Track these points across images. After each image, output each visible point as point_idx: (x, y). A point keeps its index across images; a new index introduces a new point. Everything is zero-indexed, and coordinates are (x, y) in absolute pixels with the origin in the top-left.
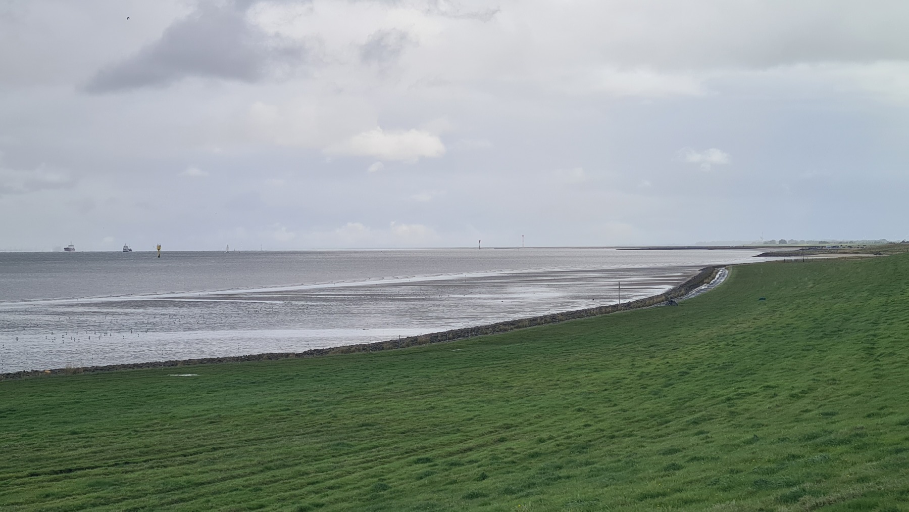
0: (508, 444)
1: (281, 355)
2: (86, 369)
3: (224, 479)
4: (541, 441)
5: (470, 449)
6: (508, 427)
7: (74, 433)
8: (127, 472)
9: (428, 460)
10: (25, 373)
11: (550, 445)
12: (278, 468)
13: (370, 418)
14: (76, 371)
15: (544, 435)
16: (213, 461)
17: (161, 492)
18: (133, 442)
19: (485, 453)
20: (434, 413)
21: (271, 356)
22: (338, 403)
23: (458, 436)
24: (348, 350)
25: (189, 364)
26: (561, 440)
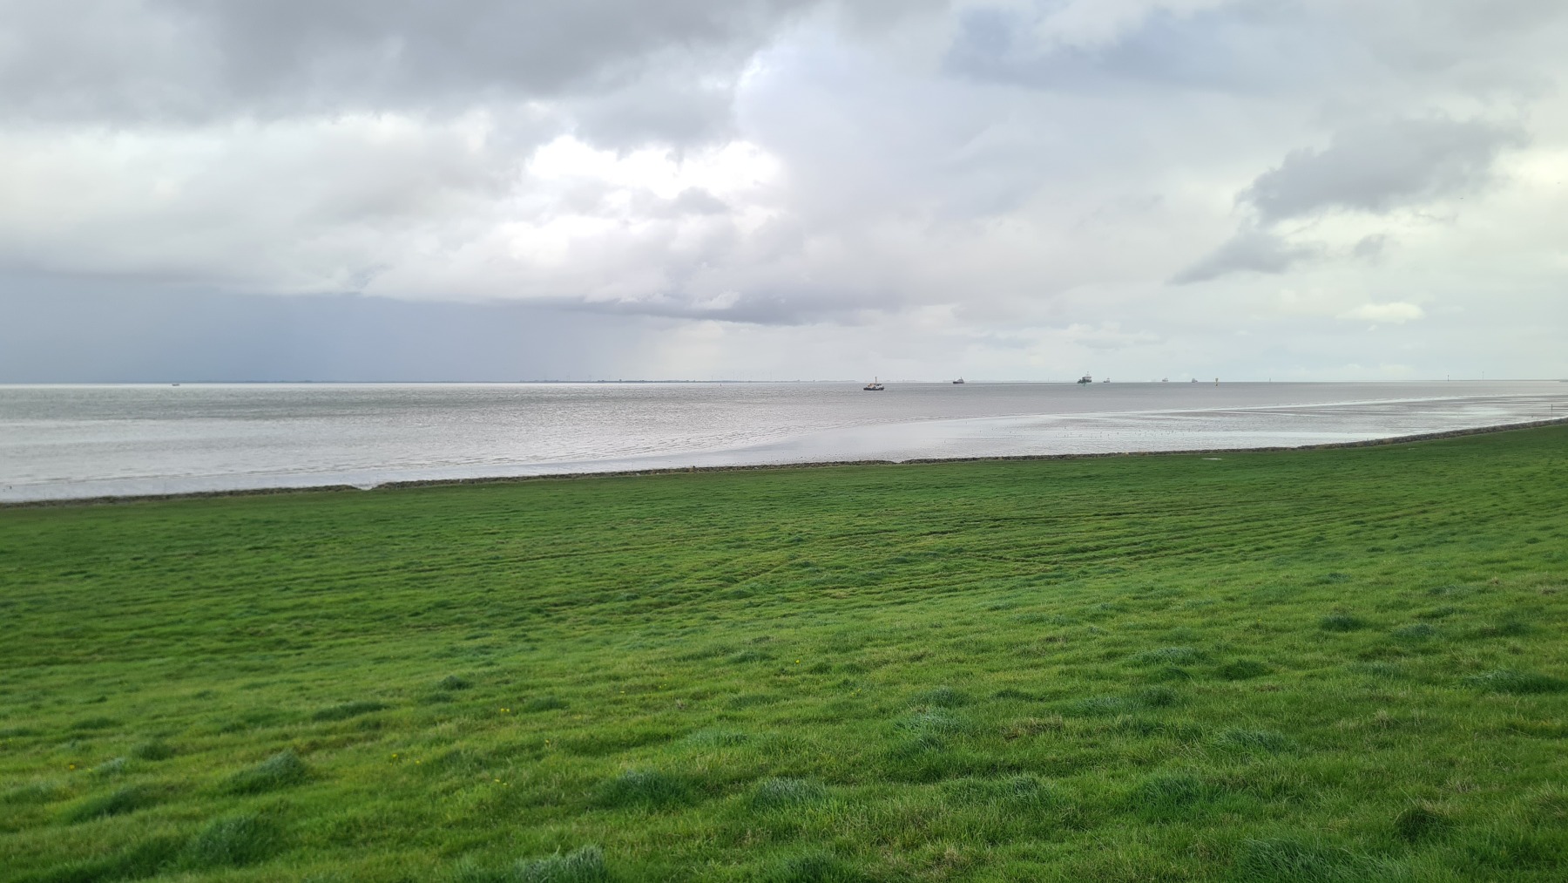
0: (1426, 515)
1: (1282, 449)
2: (1150, 453)
3: (1214, 526)
4: (1454, 514)
5: (1397, 517)
6: (1433, 503)
7: (1130, 491)
8: (1153, 517)
9: (1362, 522)
10: (1114, 454)
11: (1458, 518)
12: (1254, 521)
13: (1329, 492)
14: (1144, 454)
15: (1457, 511)
16: (1211, 514)
17: (1171, 531)
18: (1165, 499)
19: (1407, 520)
20: (1379, 491)
21: (1274, 449)
22: (1312, 481)
23: (1392, 507)
24: (1330, 447)
25: (1217, 452)
26: (1469, 515)
